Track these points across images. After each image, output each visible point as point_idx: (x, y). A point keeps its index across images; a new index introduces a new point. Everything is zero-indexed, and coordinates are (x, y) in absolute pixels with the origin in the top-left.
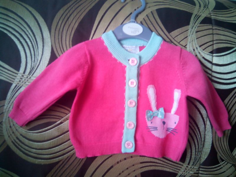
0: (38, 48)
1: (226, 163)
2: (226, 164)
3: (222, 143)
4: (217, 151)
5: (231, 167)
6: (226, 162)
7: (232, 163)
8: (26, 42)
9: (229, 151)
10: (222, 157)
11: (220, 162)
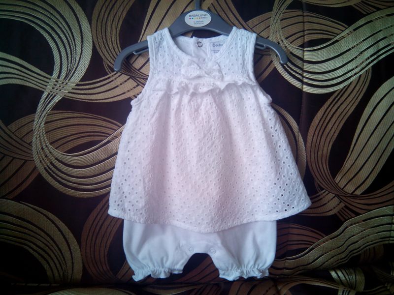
0: (75, 45)
1: (327, 192)
2: (327, 194)
3: (321, 166)
4: (314, 176)
5: (334, 197)
6: (326, 190)
7: (334, 192)
8: (60, 37)
9: (330, 177)
10: (321, 184)
11: (318, 191)
